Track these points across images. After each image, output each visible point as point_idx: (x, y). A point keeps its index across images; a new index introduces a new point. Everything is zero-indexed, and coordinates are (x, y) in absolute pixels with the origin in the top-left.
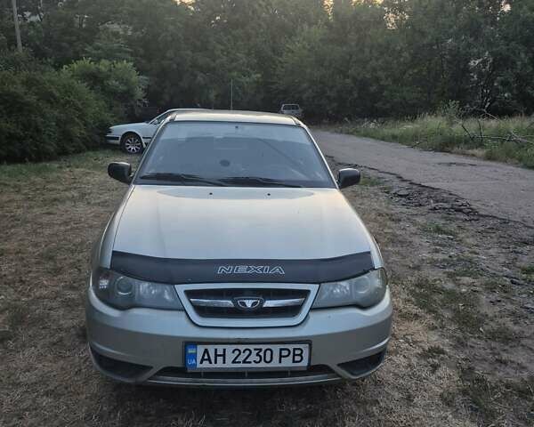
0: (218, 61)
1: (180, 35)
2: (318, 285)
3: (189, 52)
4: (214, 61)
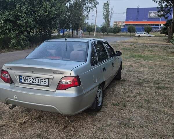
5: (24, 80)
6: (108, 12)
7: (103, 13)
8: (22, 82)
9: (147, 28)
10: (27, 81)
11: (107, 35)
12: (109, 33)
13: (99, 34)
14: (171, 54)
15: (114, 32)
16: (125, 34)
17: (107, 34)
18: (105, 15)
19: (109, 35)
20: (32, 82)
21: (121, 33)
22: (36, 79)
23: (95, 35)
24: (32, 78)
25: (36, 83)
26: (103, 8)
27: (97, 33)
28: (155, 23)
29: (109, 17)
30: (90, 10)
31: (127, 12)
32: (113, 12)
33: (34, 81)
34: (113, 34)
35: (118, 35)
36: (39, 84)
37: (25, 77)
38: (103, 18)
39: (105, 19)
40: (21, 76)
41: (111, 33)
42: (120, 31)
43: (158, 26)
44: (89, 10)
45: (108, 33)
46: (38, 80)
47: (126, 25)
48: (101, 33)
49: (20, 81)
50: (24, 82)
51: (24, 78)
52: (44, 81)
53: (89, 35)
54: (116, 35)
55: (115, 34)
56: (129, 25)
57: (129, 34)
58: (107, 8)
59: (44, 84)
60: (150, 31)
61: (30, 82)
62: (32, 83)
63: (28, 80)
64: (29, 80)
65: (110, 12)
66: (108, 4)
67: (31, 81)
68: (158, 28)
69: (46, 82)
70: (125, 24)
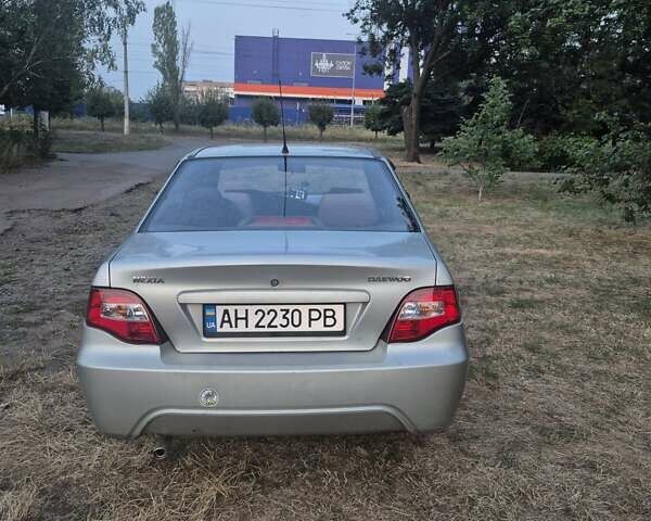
5: (229, 321)
6: (171, 44)
7: (153, 46)
8: (219, 330)
9: (319, 110)
10: (242, 323)
11: (176, 131)
12: (181, 126)
13: (144, 126)
14: (440, 197)
15: (203, 123)
16: (242, 128)
17: (173, 126)
18: (161, 55)
19: (184, 133)
20: (269, 326)
21: (226, 127)
22: (287, 311)
23: (126, 131)
24: (266, 308)
25: (290, 328)
26: (154, 26)
27: (134, 126)
28: (335, 94)
29: (179, 63)
30: (109, 32)
31: (236, 50)
32: (189, 43)
33: (279, 321)
34: (197, 128)
35: (220, 135)
36: (304, 327)
37: (231, 309)
38: (156, 66)
39: (162, 70)
40: (213, 306)
41: (190, 124)
42: (227, 118)
43: (347, 106)
44: (106, 32)
45: (177, 125)
46: (296, 313)
47: (238, 96)
48: (153, 125)
49: (204, 326)
50: (226, 328)
51: (226, 312)
52: (326, 317)
53: (103, 130)
54: (212, 133)
55: (209, 130)
56: (257, 97)
57: (257, 129)
58: (167, 31)
59: (325, 326)
60: (329, 122)
61: (257, 326)
62: (266, 330)
63: (246, 319)
64: (253, 320)
65: (181, 46)
66: (171, 15)
67: (265, 322)
68: (348, 111)
69: (333, 317)
70: (236, 93)
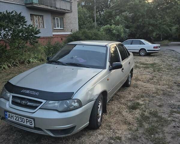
0: (158, 22)
1: (145, 13)
2: (46, 101)
3: (148, 19)
4: (157, 22)
